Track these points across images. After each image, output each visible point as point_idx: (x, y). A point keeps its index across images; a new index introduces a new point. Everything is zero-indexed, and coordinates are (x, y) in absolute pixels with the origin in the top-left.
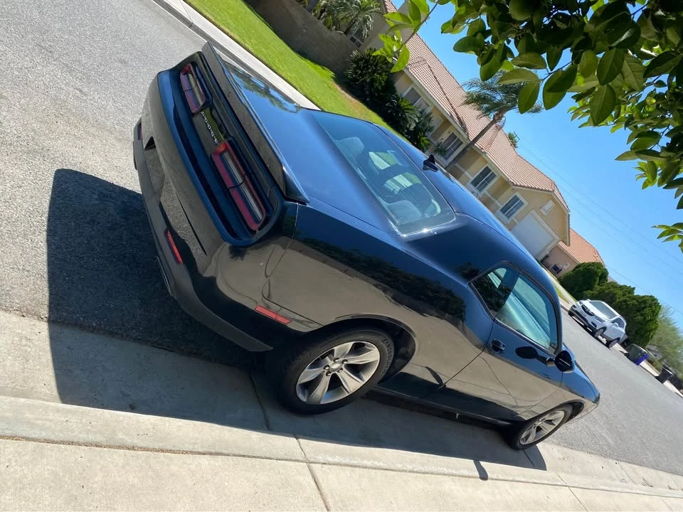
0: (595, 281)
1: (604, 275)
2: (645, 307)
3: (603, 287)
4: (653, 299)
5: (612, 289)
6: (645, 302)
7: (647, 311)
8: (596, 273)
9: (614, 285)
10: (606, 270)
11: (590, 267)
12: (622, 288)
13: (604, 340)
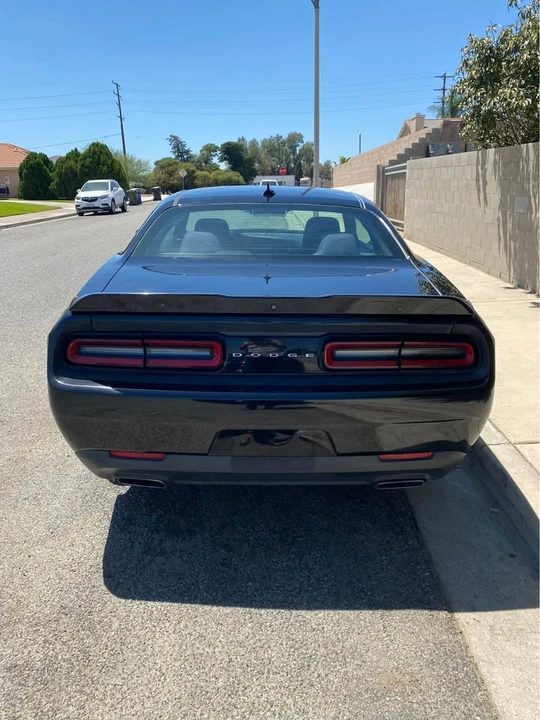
0: (45, 171)
1: (46, 160)
2: (99, 157)
3: (57, 170)
4: (96, 145)
5: (64, 166)
6: (94, 153)
7: (103, 158)
8: (39, 164)
9: (61, 161)
10: (41, 154)
11: (30, 163)
12: (68, 157)
13: (119, 210)
